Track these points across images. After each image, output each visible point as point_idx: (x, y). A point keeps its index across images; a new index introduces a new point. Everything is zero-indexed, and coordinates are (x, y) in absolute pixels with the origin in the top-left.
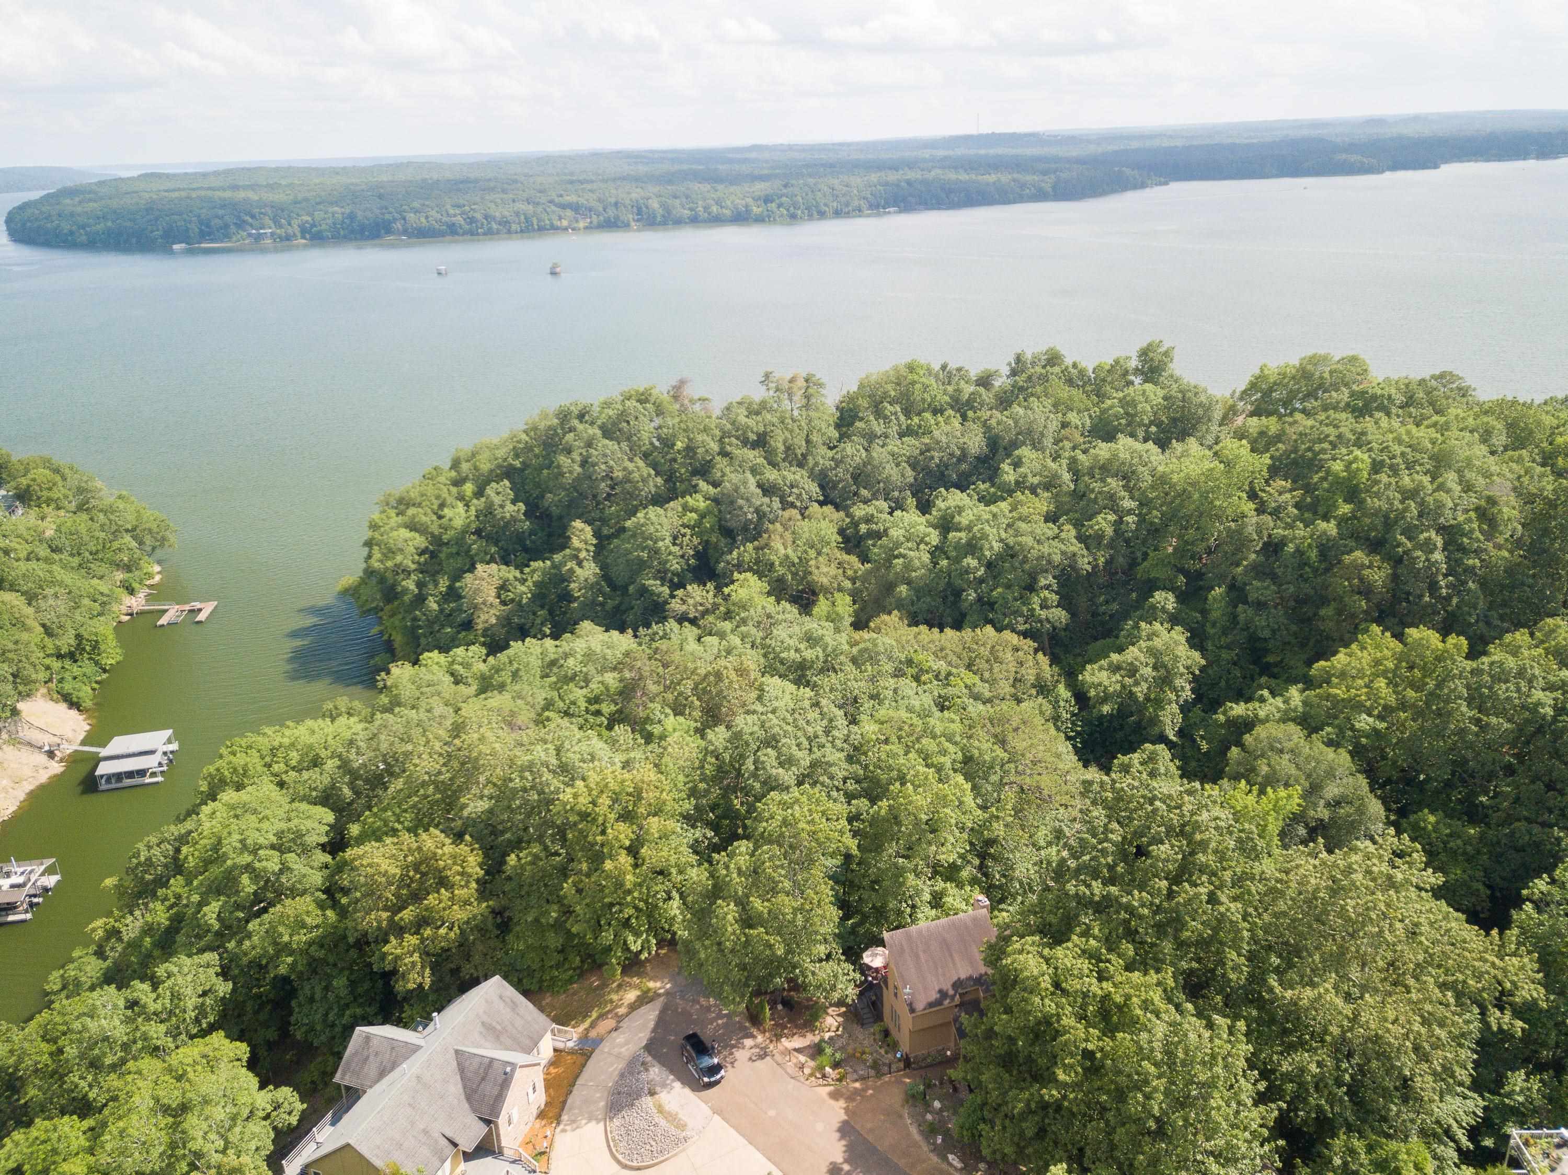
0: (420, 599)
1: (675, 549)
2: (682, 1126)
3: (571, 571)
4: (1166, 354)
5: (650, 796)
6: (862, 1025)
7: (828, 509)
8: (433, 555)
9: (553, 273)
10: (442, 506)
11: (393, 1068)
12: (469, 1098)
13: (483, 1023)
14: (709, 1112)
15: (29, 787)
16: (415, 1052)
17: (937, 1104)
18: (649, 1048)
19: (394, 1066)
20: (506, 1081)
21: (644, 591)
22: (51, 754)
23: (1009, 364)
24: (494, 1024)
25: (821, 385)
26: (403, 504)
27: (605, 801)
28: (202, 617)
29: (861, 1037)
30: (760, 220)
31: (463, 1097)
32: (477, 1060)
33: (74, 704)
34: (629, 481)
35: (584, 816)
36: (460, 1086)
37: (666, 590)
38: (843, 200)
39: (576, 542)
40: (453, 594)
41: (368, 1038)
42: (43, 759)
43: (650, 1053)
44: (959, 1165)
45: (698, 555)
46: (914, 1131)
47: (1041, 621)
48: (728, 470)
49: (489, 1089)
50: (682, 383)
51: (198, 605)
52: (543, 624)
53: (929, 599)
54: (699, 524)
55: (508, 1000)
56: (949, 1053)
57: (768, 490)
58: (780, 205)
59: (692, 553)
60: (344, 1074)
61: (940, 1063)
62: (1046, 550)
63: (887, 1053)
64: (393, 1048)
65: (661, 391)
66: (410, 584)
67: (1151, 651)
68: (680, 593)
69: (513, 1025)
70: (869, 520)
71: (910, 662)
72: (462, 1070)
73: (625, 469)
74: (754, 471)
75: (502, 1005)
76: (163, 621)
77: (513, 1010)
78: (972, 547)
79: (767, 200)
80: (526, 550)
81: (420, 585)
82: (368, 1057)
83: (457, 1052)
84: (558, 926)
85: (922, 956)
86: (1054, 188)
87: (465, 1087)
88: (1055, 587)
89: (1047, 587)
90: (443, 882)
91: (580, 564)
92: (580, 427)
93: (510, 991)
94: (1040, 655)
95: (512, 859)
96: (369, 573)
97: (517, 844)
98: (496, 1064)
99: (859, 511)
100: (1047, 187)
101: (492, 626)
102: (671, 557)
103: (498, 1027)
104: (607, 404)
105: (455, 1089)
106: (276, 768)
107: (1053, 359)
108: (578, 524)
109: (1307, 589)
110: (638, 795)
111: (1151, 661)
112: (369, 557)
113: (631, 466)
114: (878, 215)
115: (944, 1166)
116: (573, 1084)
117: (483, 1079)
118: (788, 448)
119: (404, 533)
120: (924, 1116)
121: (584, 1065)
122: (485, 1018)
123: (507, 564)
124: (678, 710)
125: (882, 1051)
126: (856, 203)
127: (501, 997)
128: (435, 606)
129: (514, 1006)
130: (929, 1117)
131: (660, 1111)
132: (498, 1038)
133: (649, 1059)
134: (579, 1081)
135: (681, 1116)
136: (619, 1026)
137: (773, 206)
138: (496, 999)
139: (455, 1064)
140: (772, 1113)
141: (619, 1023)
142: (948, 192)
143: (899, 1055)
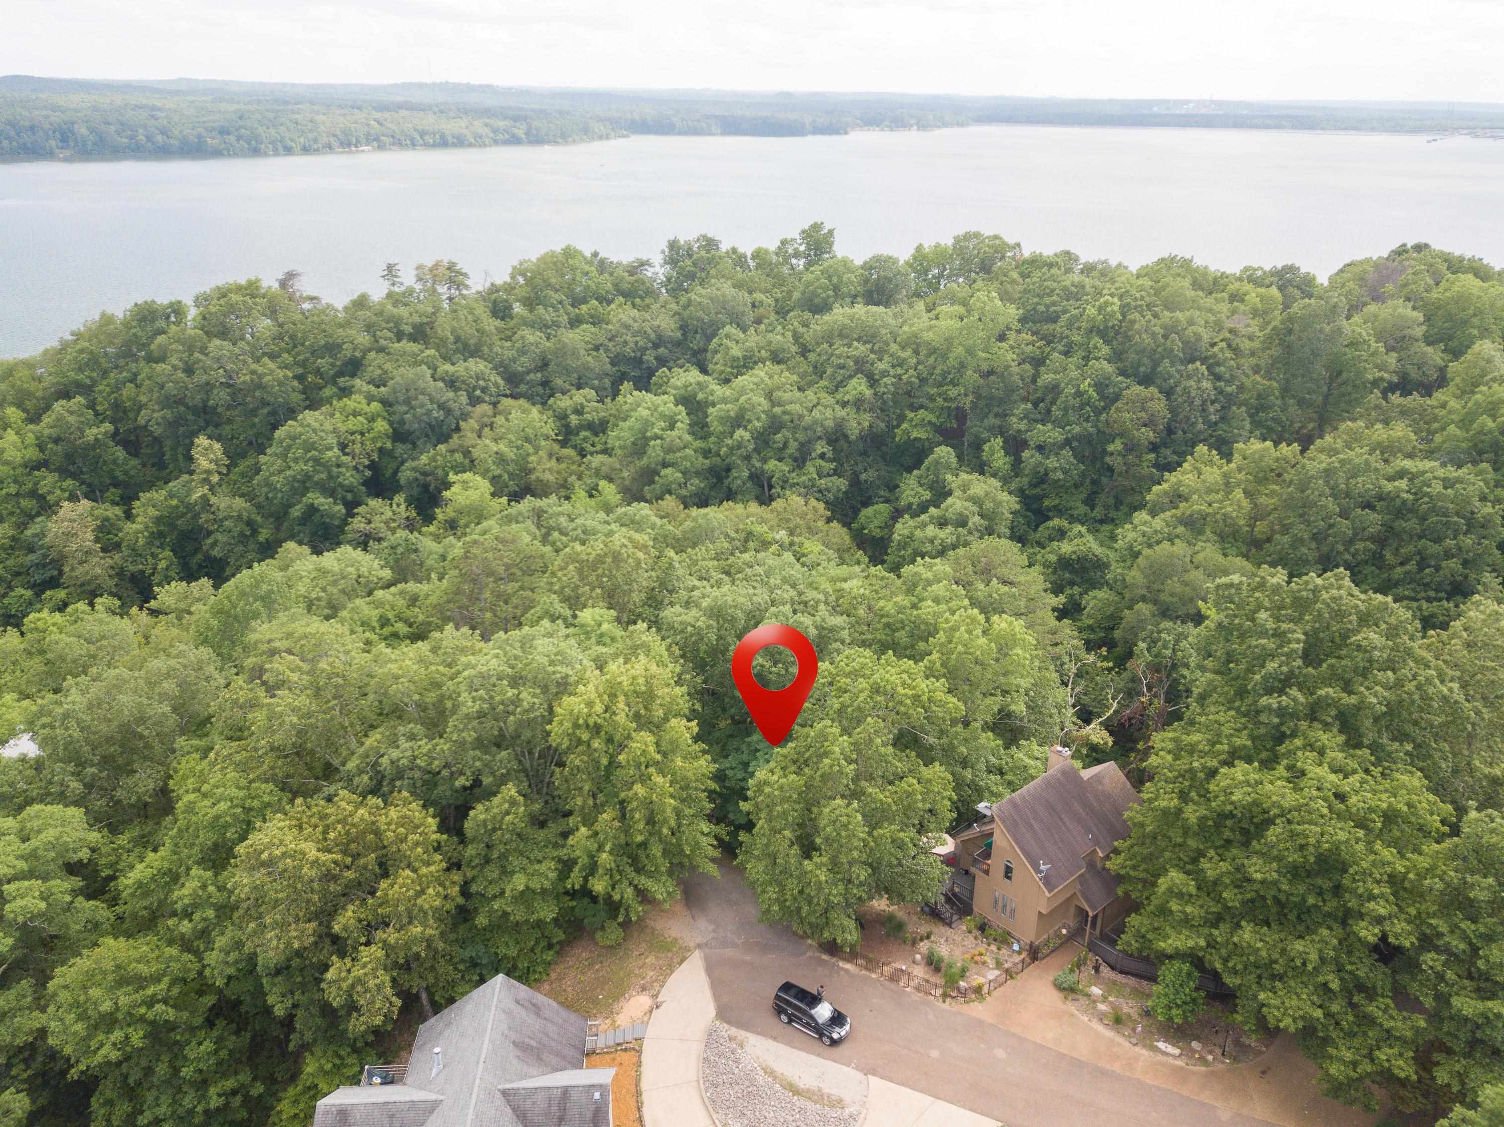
1: (346, 460)
2: (838, 1103)
4: (831, 232)
6: (950, 925)
7: (523, 403)
13: (514, 1043)
14: (859, 1075)
16: (432, 1111)
17: (1096, 991)
18: (723, 1014)
20: (598, 1113)
23: (663, 252)
24: (527, 1040)
25: (466, 275)
29: (958, 939)
30: (216, 154)
32: (540, 1099)
34: (260, 386)
37: (340, 509)
38: (310, 136)
39: (203, 463)
41: (343, 1114)
43: (729, 1022)
44: (1177, 1052)
45: (373, 466)
46: (1100, 1028)
48: (388, 366)
50: (291, 276)
53: (696, 481)
54: (368, 429)
55: (527, 1004)
56: (1064, 931)
57: (452, 383)
58: (239, 138)
59: (367, 463)
61: (1061, 945)
63: (999, 948)
64: (392, 1117)
65: (270, 282)
67: (974, 500)
68: (361, 509)
69: (546, 1035)
70: (579, 412)
72: (522, 1116)
73: (253, 372)
75: (523, 1011)
77: (538, 1015)
78: (739, 421)
79: (223, 132)
80: (116, 484)
83: (505, 1093)
86: (527, 134)
88: (830, 455)
89: (822, 456)
90: (396, 861)
94: (835, 524)
98: (574, 1095)
99: (563, 402)
100: (520, 133)
101: (96, 578)
102: (343, 470)
103: (533, 1043)
107: (710, 244)
108: (202, 441)
109: (1090, 428)
111: (975, 509)
114: (350, 152)
115: (1160, 1057)
116: (639, 1093)
117: (561, 1119)
118: (458, 339)
120: (1095, 1008)
121: (639, 1064)
122: (514, 1036)
125: (993, 948)
126: (324, 139)
127: (515, 1003)
129: (536, 1009)
130: (1102, 1007)
131: (796, 1091)
132: (539, 1058)
133: (734, 1031)
134: (644, 1085)
135: (826, 1091)
136: (660, 999)
137: (232, 138)
138: (513, 1006)
139: (509, 1110)
140: (935, 1054)
141: (656, 996)
142: (422, 134)
143: (1016, 947)
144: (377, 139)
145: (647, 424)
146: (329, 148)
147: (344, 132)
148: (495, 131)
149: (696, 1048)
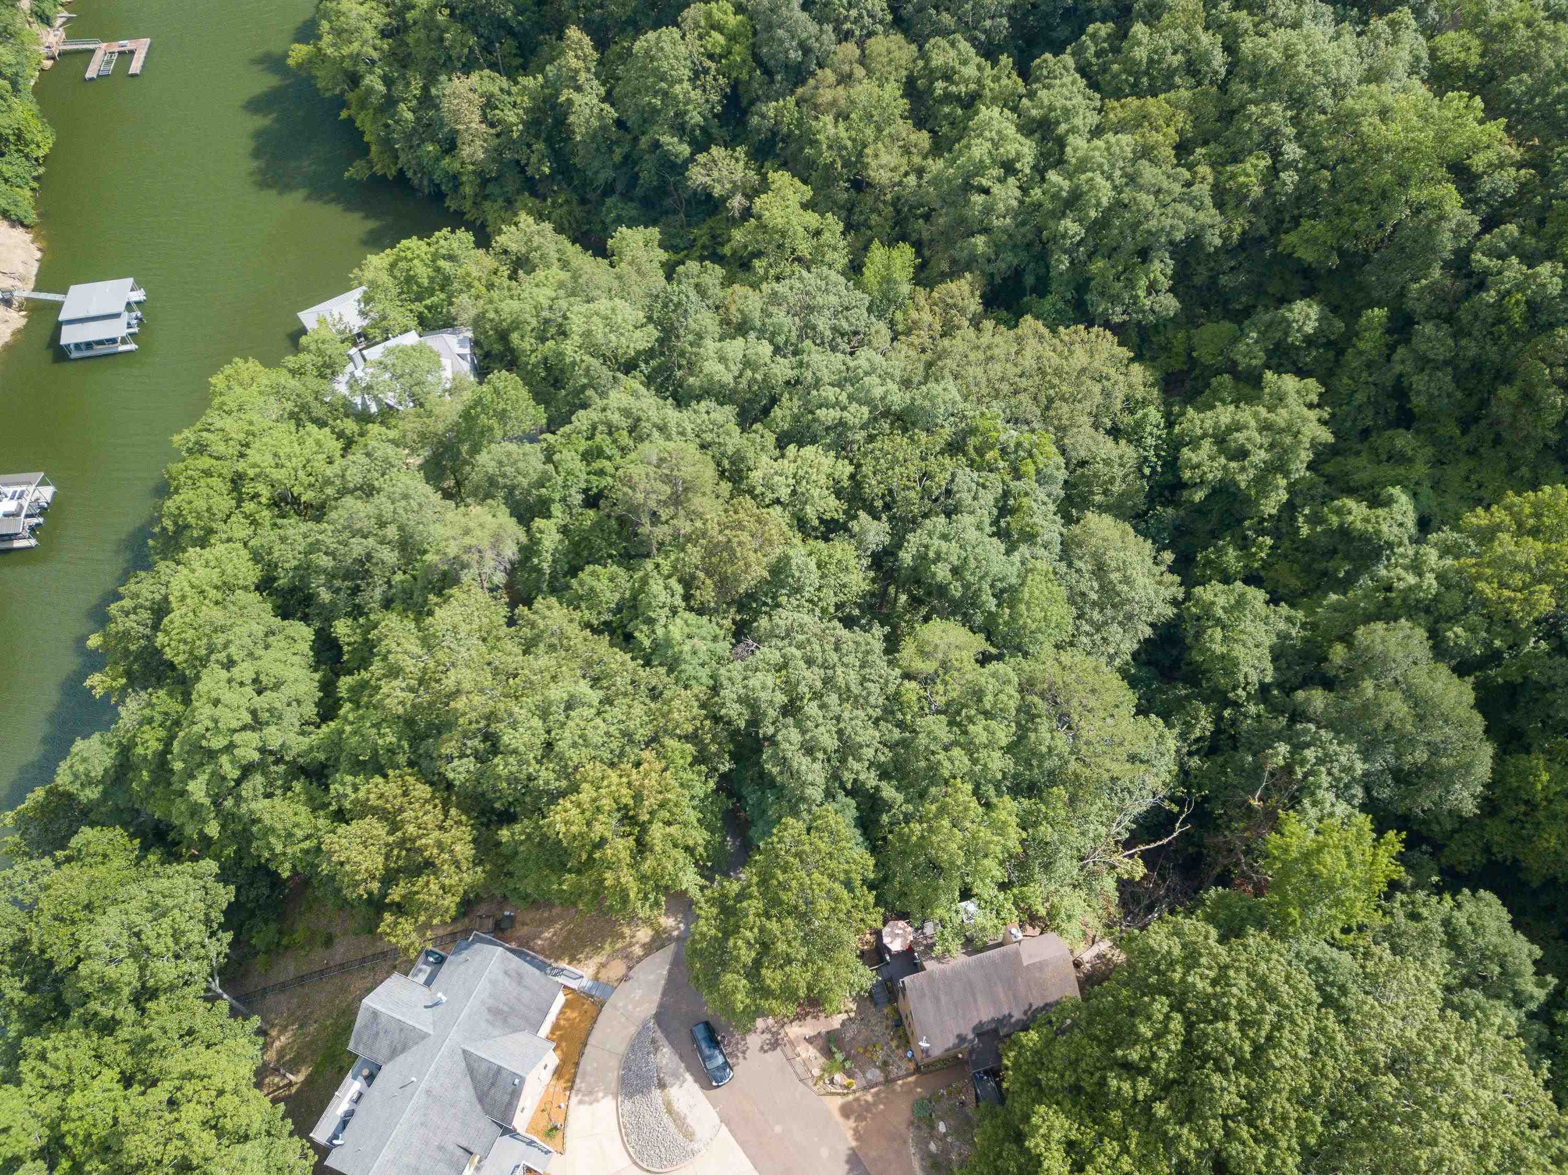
0: (390, 102)
1: (696, 92)
2: (689, 1135)
3: (570, 102)
6: (876, 1004)
7: (897, 39)
8: (398, 39)
11: (403, 1050)
12: (481, 1100)
13: (489, 1010)
14: (717, 1120)
16: (423, 1038)
17: (942, 1127)
18: (659, 1017)
19: (404, 1049)
20: (516, 1092)
21: (658, 149)
24: (501, 1006)
28: (136, 66)
29: (873, 1021)
31: (475, 1100)
32: (484, 1067)
33: (18, 223)
36: (471, 1088)
37: (685, 150)
39: (571, 56)
40: (427, 101)
41: (375, 1015)
43: (660, 1026)
45: (726, 102)
46: (916, 1164)
47: (1144, 312)
49: (500, 1096)
51: (129, 45)
52: (540, 161)
53: (1009, 256)
54: (728, 53)
55: (513, 974)
57: (820, 12)
59: (718, 99)
60: (357, 1044)
61: (950, 1067)
62: (1168, 218)
63: (898, 1047)
64: (401, 1030)
66: (374, 81)
68: (702, 156)
69: (520, 1002)
72: (471, 1071)
75: (507, 981)
76: (91, 73)
77: (519, 983)
78: (1075, 202)
81: (388, 81)
82: (377, 1034)
83: (465, 1053)
85: (944, 999)
87: (475, 1088)
91: (579, 89)
93: (514, 963)
94: (1135, 368)
95: (504, 834)
98: (503, 1072)
99: (937, 51)
102: (691, 106)
103: (506, 1009)
105: (466, 1092)
108: (574, 33)
109: (1493, 353)
116: (585, 1045)
117: (493, 1084)
120: (927, 1144)
121: (594, 1020)
122: (491, 1002)
123: (494, 69)
125: (894, 1044)
127: (506, 973)
128: (409, 116)
129: (519, 978)
130: (933, 1147)
131: (670, 1111)
132: (505, 1021)
133: (659, 1035)
134: (592, 1040)
135: (689, 1121)
136: (631, 974)
138: (501, 976)
139: (464, 1064)
140: (778, 1129)
141: (630, 968)
143: (909, 1054)
145: (980, 169)
149: (633, 1030)
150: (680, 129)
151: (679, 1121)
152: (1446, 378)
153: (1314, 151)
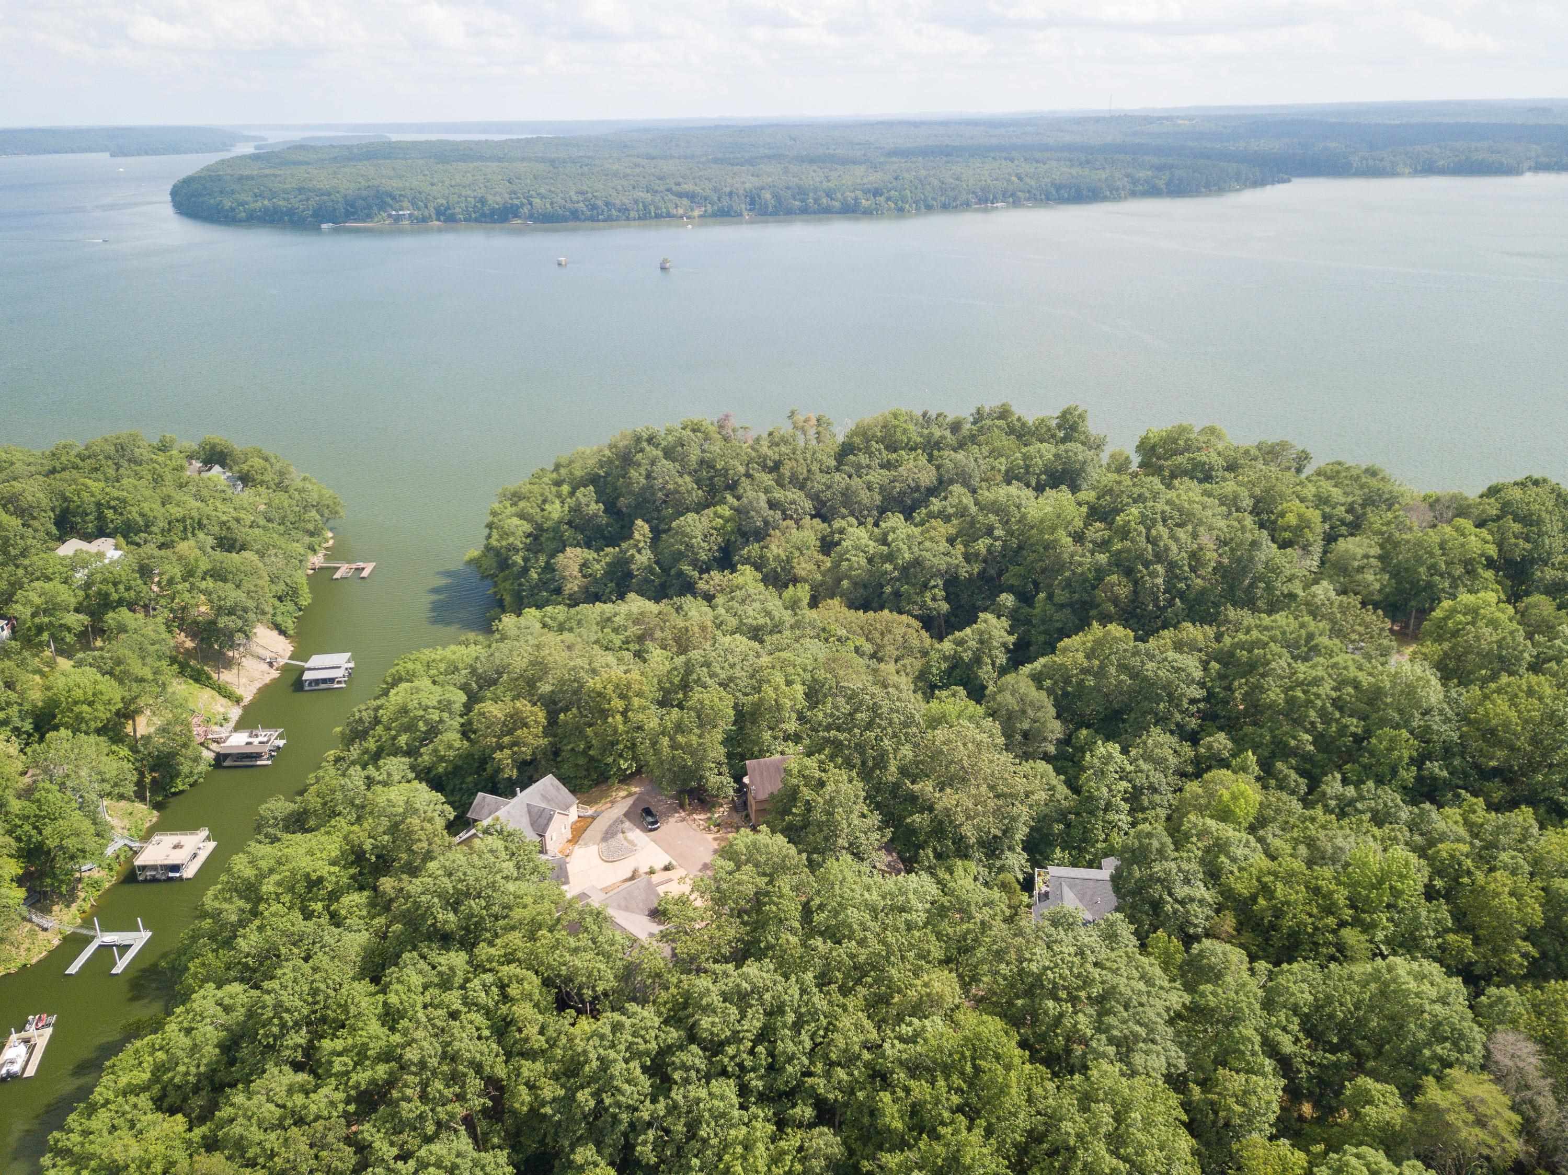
0: (525, 570)
1: (704, 545)
2: (635, 846)
3: (633, 556)
5: (636, 687)
6: (738, 813)
7: (817, 521)
8: (536, 538)
9: (663, 269)
10: (545, 501)
11: (496, 812)
12: (532, 825)
13: (544, 796)
14: (651, 841)
15: (258, 685)
18: (626, 815)
19: (497, 810)
20: (550, 818)
21: (681, 573)
22: (271, 664)
24: (549, 796)
25: (831, 425)
26: (516, 497)
27: (610, 687)
28: (365, 574)
29: (735, 817)
30: (868, 213)
31: (529, 824)
32: (537, 809)
33: (283, 632)
34: (678, 492)
35: (600, 694)
36: (528, 817)
37: (696, 574)
38: (951, 194)
39: (637, 535)
40: (549, 568)
41: (482, 800)
42: (265, 667)
43: (626, 817)
45: (721, 549)
47: (929, 609)
48: (748, 488)
49: (542, 821)
50: (726, 417)
51: (361, 565)
53: (861, 591)
54: (723, 527)
55: (555, 786)
57: (772, 505)
58: (888, 199)
59: (716, 548)
60: (473, 812)
62: (936, 561)
64: (497, 803)
65: (710, 423)
66: (518, 559)
68: (705, 576)
69: (558, 797)
70: (841, 531)
71: (824, 630)
72: (529, 812)
73: (676, 483)
74: (767, 491)
75: (552, 788)
76: (336, 576)
77: (558, 791)
78: (892, 557)
79: (877, 193)
80: (604, 538)
81: (526, 560)
82: (482, 807)
83: (528, 808)
84: (584, 753)
85: (765, 773)
87: (530, 818)
88: (942, 587)
90: (526, 725)
91: (639, 551)
92: (648, 449)
93: (556, 782)
94: (923, 632)
95: (562, 716)
96: (488, 548)
97: (566, 709)
98: (546, 811)
99: (837, 524)
101: (574, 592)
102: (701, 550)
103: (551, 798)
104: (669, 431)
106: (432, 672)
107: (1004, 414)
108: (639, 522)
110: (628, 686)
112: (489, 537)
113: (680, 481)
114: (986, 210)
116: (585, 830)
117: (540, 817)
118: (793, 474)
119: (516, 521)
121: (592, 823)
122: (545, 794)
123: (589, 548)
124: (664, 647)
126: (964, 197)
127: (552, 784)
128: (535, 576)
133: (624, 820)
134: (589, 829)
136: (613, 806)
137: (881, 199)
138: (550, 785)
140: (680, 843)
142: (1058, 188)
144: (1012, 195)
146: (967, 205)
147: (982, 190)
148: (1135, 182)
149: (611, 821)
150: (695, 563)
151: (631, 843)
152: (1068, 611)
153: (1010, 533)
